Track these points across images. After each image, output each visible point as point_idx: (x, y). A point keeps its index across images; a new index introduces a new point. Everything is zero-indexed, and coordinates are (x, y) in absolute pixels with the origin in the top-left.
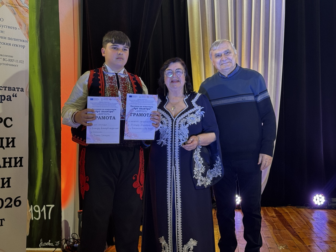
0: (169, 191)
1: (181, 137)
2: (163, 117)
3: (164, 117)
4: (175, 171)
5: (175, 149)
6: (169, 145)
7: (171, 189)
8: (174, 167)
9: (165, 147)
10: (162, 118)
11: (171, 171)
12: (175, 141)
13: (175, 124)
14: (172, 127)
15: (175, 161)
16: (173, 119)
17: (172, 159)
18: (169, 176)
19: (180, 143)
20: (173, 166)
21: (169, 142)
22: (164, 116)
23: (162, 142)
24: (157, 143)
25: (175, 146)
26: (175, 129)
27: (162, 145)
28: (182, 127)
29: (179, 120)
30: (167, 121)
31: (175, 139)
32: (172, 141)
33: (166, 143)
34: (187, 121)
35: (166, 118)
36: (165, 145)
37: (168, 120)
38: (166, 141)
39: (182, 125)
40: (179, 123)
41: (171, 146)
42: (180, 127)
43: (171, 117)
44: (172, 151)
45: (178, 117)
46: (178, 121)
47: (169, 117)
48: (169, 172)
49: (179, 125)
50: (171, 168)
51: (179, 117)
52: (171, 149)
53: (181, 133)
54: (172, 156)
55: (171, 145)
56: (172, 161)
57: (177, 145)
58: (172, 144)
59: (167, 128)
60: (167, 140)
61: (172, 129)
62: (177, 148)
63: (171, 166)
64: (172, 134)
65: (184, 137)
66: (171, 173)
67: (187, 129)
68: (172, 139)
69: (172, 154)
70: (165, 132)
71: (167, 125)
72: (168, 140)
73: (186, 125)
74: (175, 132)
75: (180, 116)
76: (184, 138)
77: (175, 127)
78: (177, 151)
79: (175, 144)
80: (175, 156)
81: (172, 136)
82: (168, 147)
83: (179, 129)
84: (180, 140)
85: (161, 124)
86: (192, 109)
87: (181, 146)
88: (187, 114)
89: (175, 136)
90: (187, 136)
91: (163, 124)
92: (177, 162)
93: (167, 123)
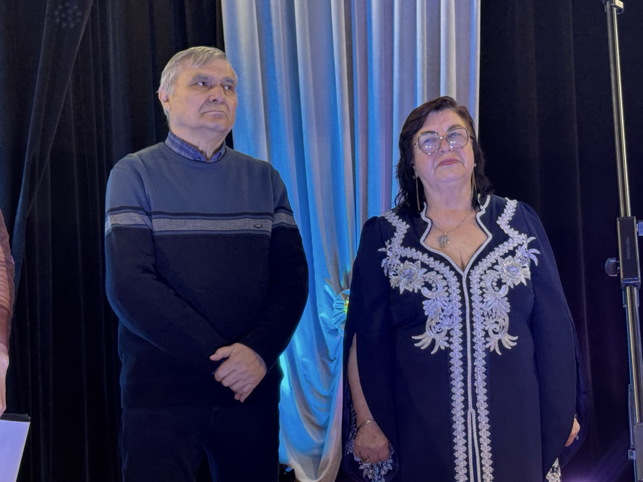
1: (491, 326)
2: (426, 270)
3: (431, 270)
4: (478, 423)
5: (473, 359)
6: (456, 347)
7: (468, 476)
8: (473, 410)
9: (445, 354)
11: (465, 424)
12: (473, 336)
13: (469, 288)
15: (475, 395)
16: (460, 272)
17: (465, 388)
18: (459, 440)
19: (487, 342)
20: (471, 410)
21: (457, 340)
22: (431, 266)
23: (434, 341)
24: (417, 345)
25: (473, 351)
27: (432, 350)
28: (490, 294)
30: (444, 278)
32: (463, 337)
33: (448, 342)
34: (502, 277)
35: (438, 272)
36: (443, 348)
37: (445, 276)
38: (447, 338)
39: (489, 288)
40: (479, 283)
41: (464, 352)
42: (484, 296)
43: (452, 269)
44: (465, 366)
45: (472, 268)
46: (475, 278)
47: (448, 268)
48: (458, 426)
49: (481, 288)
50: (465, 417)
51: (477, 268)
52: (464, 359)
53: (490, 313)
54: (465, 381)
56: (465, 395)
57: (480, 348)
58: (464, 344)
59: (447, 299)
61: (463, 301)
62: (480, 355)
63: (466, 409)
64: (462, 316)
65: (497, 323)
66: (466, 431)
67: (506, 299)
68: (462, 330)
69: (465, 374)
70: (443, 310)
71: (447, 291)
72: (452, 333)
73: (500, 288)
75: (476, 263)
76: (497, 326)
78: (480, 363)
79: (473, 344)
80: (474, 380)
81: (462, 323)
82: (451, 354)
83: (482, 302)
84: (487, 332)
85: (426, 288)
86: (505, 243)
87: (492, 349)
88: (495, 257)
89: (472, 322)
90: (507, 319)
91: (434, 289)
92: (482, 398)
93: (445, 283)
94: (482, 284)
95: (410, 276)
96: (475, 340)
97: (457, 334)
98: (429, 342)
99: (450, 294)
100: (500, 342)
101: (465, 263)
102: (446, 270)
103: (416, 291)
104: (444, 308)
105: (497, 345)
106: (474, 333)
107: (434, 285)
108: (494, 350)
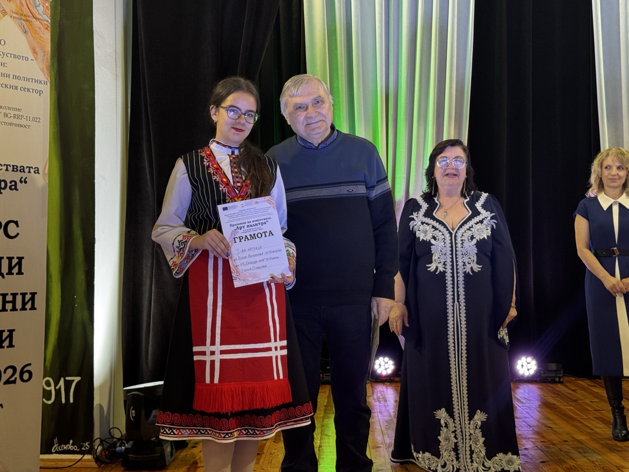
0: (451, 340)
1: (466, 260)
2: (434, 229)
3: (437, 229)
4: (460, 309)
5: (458, 277)
6: (449, 271)
7: (454, 336)
8: (458, 303)
9: (443, 274)
10: (434, 231)
11: (453, 310)
12: (457, 265)
13: (455, 240)
14: (451, 243)
15: (458, 296)
16: (452, 231)
17: (453, 291)
18: (450, 318)
19: (464, 268)
20: (456, 302)
21: (449, 267)
22: (437, 227)
23: (437, 268)
24: (428, 269)
25: (457, 273)
26: (456, 247)
27: (436, 272)
28: (466, 244)
29: (461, 233)
30: (443, 235)
31: (457, 262)
32: (452, 265)
33: (444, 267)
34: (474, 234)
35: (440, 231)
36: (442, 271)
37: (443, 233)
38: (444, 266)
39: (467, 240)
40: (461, 237)
41: (453, 273)
42: (463, 244)
43: (448, 229)
44: (453, 280)
45: (458, 229)
46: (459, 234)
47: (445, 229)
48: (450, 311)
49: (462, 240)
50: (453, 306)
51: (461, 229)
52: (453, 277)
53: (466, 253)
54: (453, 288)
55: (451, 271)
56: (453, 295)
57: (461, 271)
58: (453, 269)
59: (443, 246)
60: (444, 264)
61: (452, 247)
62: (461, 275)
63: (454, 302)
64: (452, 254)
65: (470, 258)
66: (453, 313)
67: (475, 246)
68: (452, 262)
69: (453, 284)
70: (441, 251)
71: (444, 241)
72: (446, 263)
73: (472, 240)
74: (456, 251)
75: (461, 227)
76: (470, 260)
77: (456, 244)
78: (461, 278)
79: (457, 269)
80: (458, 287)
81: (452, 258)
82: (446, 274)
83: (462, 247)
84: (464, 263)
85: (433, 239)
86: (478, 217)
87: (467, 272)
88: (472, 224)
89: (456, 258)
90: (475, 257)
91: (437, 240)
92: (462, 297)
93: (443, 237)
94: (463, 238)
95: (425, 232)
96: (458, 267)
97: (449, 264)
98: (435, 268)
99: (445, 243)
100: (472, 268)
101: (454, 227)
102: (444, 230)
103: (428, 241)
104: (442, 250)
105: (470, 269)
106: (458, 264)
107: (437, 238)
108: (469, 272)
